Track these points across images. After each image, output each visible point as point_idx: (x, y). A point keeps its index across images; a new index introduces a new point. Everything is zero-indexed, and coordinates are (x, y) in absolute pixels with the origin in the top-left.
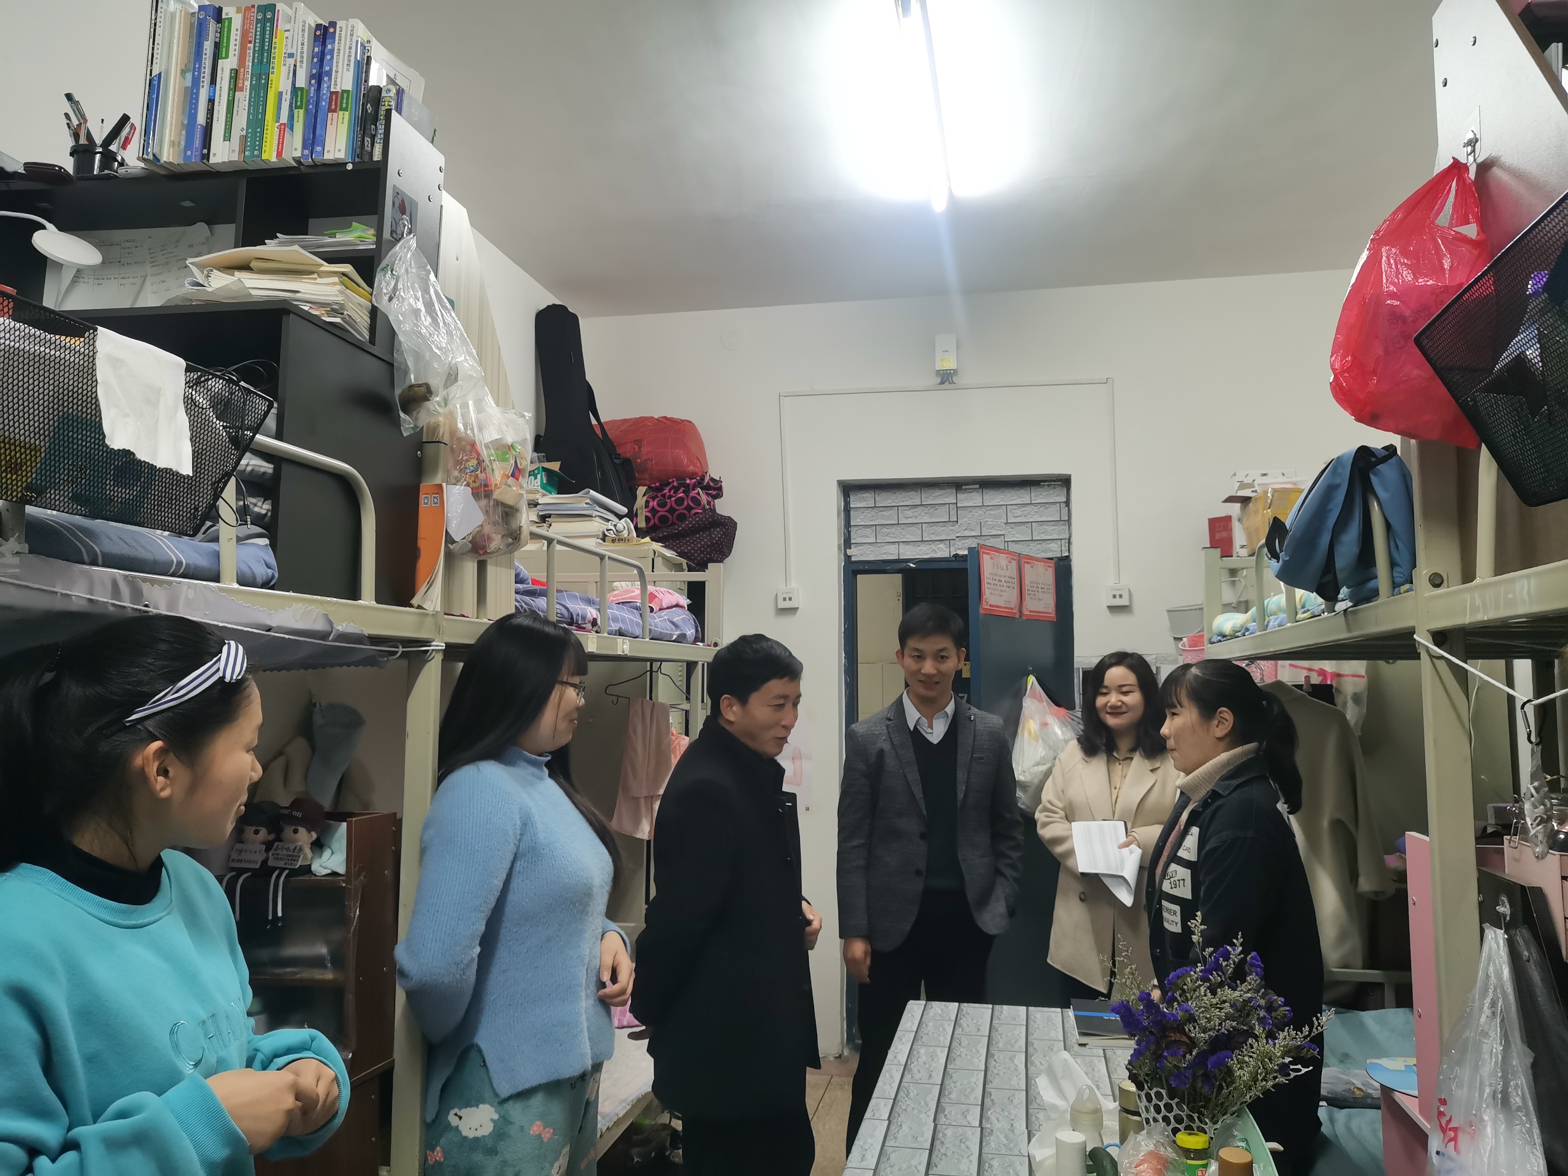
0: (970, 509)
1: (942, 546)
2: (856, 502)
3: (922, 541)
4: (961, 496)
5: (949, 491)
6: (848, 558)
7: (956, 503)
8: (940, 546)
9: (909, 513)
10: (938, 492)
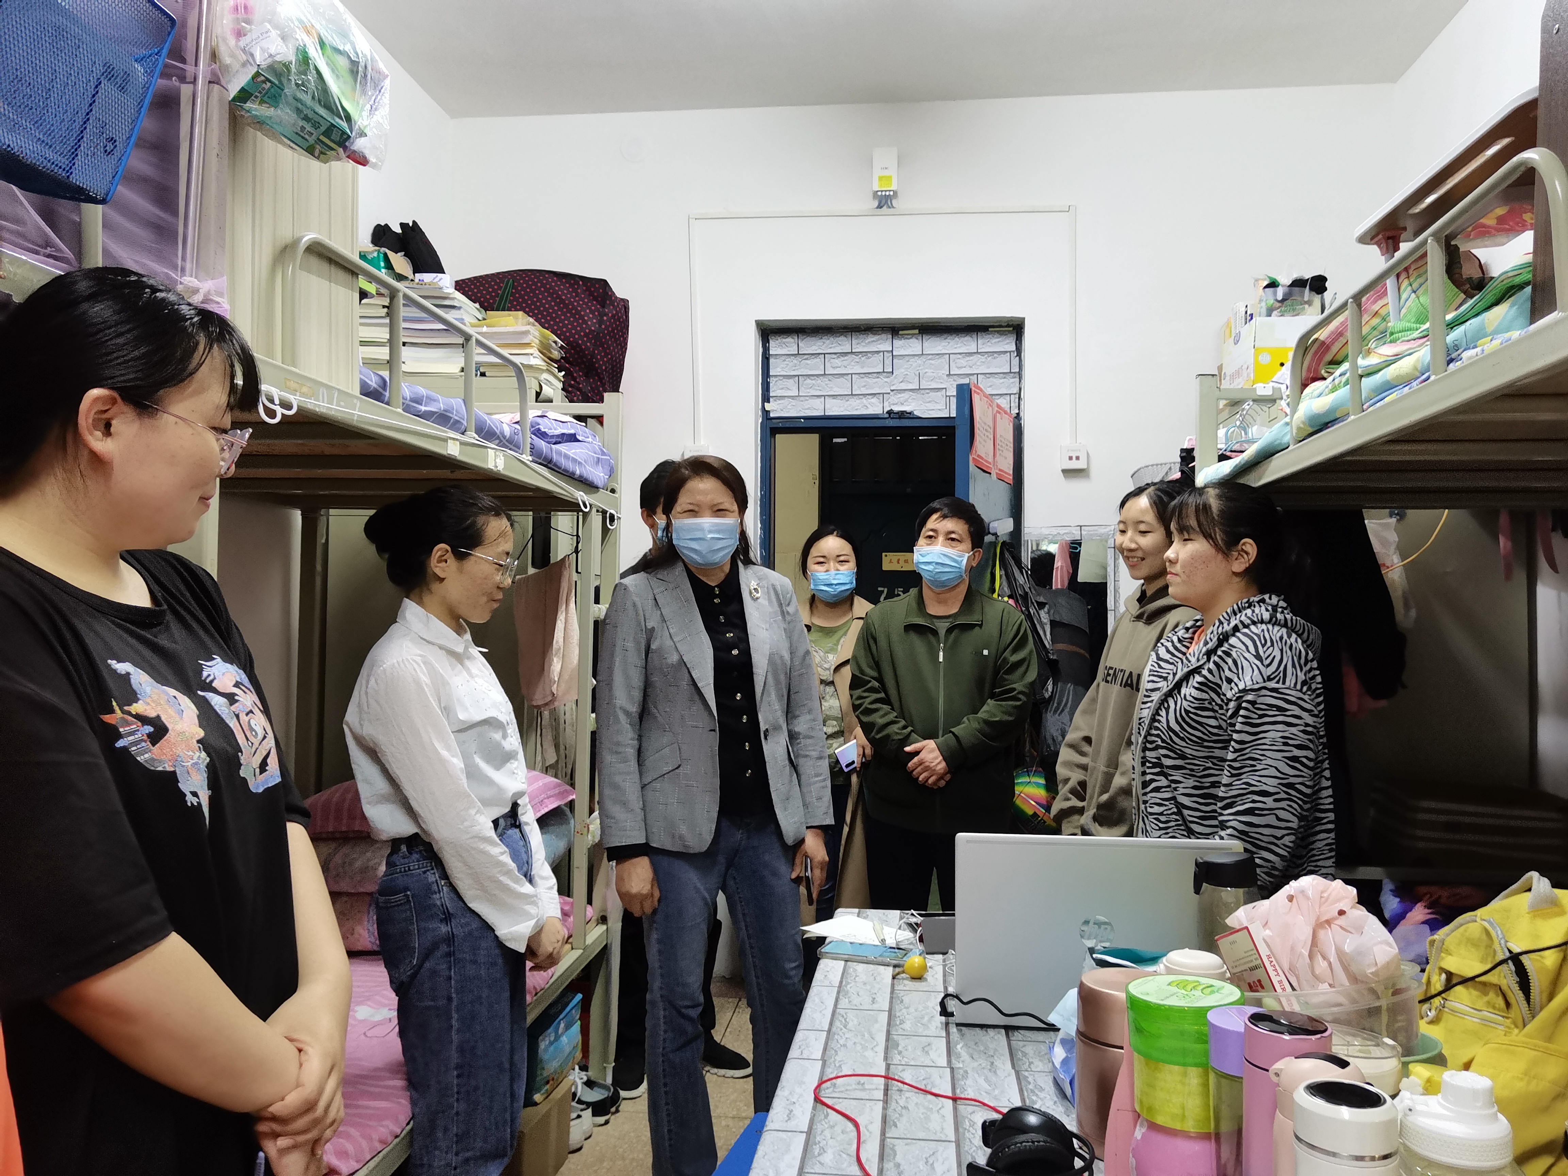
0: (907, 358)
1: (874, 400)
2: (777, 346)
3: (852, 395)
4: (898, 343)
5: (884, 336)
6: (766, 413)
7: (892, 351)
8: (873, 400)
9: (838, 362)
10: (871, 338)
